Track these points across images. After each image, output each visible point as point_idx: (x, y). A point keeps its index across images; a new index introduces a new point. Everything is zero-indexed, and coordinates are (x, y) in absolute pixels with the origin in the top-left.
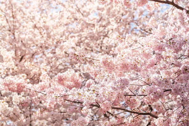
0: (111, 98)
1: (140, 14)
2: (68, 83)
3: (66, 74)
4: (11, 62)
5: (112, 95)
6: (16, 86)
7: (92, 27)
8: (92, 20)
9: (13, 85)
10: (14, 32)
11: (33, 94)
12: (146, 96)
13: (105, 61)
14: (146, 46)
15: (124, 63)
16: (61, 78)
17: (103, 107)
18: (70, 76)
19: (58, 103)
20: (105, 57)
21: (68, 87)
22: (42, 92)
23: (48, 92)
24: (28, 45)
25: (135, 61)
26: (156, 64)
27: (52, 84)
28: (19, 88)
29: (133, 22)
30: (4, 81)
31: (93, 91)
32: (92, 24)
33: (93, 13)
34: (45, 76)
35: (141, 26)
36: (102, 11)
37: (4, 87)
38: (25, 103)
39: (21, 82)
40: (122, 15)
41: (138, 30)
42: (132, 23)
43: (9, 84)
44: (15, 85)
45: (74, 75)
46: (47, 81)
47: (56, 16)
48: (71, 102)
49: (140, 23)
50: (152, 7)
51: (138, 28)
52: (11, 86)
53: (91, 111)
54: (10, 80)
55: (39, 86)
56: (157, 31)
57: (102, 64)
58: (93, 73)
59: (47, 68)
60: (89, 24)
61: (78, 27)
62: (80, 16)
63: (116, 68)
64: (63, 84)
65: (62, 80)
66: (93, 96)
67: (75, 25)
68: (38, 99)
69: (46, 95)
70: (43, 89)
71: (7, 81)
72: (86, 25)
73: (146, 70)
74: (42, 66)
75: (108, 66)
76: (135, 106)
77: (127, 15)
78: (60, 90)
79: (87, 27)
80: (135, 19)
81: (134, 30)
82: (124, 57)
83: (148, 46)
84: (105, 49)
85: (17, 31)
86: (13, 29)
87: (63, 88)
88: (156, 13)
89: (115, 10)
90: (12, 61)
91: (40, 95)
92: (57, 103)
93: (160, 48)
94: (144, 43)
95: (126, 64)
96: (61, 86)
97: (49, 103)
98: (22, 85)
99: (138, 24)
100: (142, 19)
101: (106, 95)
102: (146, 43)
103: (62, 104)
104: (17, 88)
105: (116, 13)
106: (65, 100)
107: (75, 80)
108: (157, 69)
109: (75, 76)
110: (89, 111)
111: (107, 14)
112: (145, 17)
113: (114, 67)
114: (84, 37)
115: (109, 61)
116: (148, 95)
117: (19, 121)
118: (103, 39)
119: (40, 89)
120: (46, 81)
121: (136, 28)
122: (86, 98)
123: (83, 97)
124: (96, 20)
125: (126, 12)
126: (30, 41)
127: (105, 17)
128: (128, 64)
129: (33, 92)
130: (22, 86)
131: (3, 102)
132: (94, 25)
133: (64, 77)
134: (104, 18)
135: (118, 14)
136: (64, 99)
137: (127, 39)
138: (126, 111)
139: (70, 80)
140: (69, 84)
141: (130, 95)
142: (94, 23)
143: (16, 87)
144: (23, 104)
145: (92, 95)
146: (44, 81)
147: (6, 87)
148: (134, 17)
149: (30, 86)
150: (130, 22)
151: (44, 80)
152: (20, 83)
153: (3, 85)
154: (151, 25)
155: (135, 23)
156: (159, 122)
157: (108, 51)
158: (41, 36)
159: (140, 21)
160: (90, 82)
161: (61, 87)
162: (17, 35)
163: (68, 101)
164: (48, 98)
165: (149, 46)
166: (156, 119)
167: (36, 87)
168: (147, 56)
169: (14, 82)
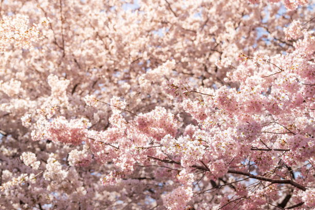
0: (230, 153)
1: (272, 12)
2: (156, 129)
3: (153, 114)
4: (63, 97)
5: (231, 149)
6: (69, 133)
7: (192, 35)
8: (191, 24)
9: (66, 132)
10: (64, 46)
11: (97, 147)
12: (288, 152)
13: (224, 97)
14: (288, 71)
15: (254, 101)
16: (144, 122)
17: (213, 170)
18: (159, 119)
19: (139, 162)
20: (223, 91)
21: (154, 137)
22: (112, 144)
23: (121, 144)
24: (85, 67)
25: (274, 98)
26: (304, 101)
27: (128, 132)
28: (75, 136)
29: (262, 27)
30: (51, 125)
31: (199, 140)
32: (192, 29)
33: (194, 14)
34: (117, 117)
35: (275, 34)
36: (209, 9)
37: (50, 134)
38: (84, 161)
39: (79, 127)
40: (243, 15)
41: (268, 40)
42: (258, 28)
43: (60, 130)
44: (68, 131)
45: (166, 116)
46: (121, 127)
47: (133, 18)
48: (160, 161)
49: (273, 27)
50: (295, 4)
51: (270, 37)
52: (62, 134)
53: (193, 176)
54: (62, 124)
55: (107, 134)
56: (303, 44)
57: (218, 101)
58: (197, 114)
59: (121, 104)
60: (187, 30)
61: (168, 38)
62: (171, 18)
63: (241, 108)
64: (147, 132)
65: (145, 125)
66: (200, 150)
67: (165, 34)
68: (106, 156)
69: (118, 148)
70: (115, 139)
71: (56, 126)
72: (182, 32)
73: (288, 111)
74: (113, 101)
75: (228, 106)
76: (270, 168)
77: (252, 15)
78: (142, 142)
79: (183, 36)
80: (264, 21)
81: (263, 39)
82: (255, 91)
83: (291, 71)
84: (213, 72)
85: (68, 44)
86: (62, 41)
87: (146, 139)
88: (300, 11)
89: (230, 7)
90: (65, 96)
91: (108, 148)
92: (137, 163)
93: (310, 74)
94: (283, 65)
95: (258, 103)
96: (144, 135)
97: (124, 163)
98: (81, 132)
99: (269, 30)
100: (276, 21)
101: (222, 148)
102: (288, 66)
103: (145, 163)
104: (71, 137)
105: (233, 11)
106: (150, 157)
107: (167, 125)
108: (306, 110)
109: (167, 120)
110: (190, 177)
111: (216, 14)
112: (281, 17)
113: (237, 107)
114: (178, 52)
115: (229, 97)
116: (291, 150)
117: (76, 192)
118: (210, 54)
119: (109, 138)
120: (119, 126)
121: (266, 37)
122: (188, 152)
123: (184, 151)
124: (198, 24)
125: (250, 10)
126: (88, 60)
127: (214, 19)
128: (260, 103)
129: (98, 144)
130: (79, 134)
131: (54, 162)
132: (195, 32)
133: (148, 120)
134: (211, 19)
135: (236, 13)
136: (148, 156)
137: (257, 59)
138: (250, 177)
139: (159, 124)
140: (157, 132)
141: (260, 150)
142: (195, 29)
143: (71, 135)
144: (81, 162)
145: (198, 147)
146: (116, 127)
147: (55, 135)
148: (262, 18)
149: (92, 133)
150: (255, 27)
151: (116, 125)
152: (77, 129)
153: (49, 132)
154: (293, 34)
155: (265, 27)
156: (309, 197)
157: (220, 76)
158: (107, 51)
159: (272, 25)
160: (191, 129)
161: (143, 137)
162: (68, 51)
163: (155, 159)
164: (121, 153)
165: (293, 72)
166: (304, 192)
167: (103, 135)
168: (292, 88)
169: (67, 127)
